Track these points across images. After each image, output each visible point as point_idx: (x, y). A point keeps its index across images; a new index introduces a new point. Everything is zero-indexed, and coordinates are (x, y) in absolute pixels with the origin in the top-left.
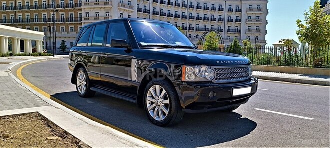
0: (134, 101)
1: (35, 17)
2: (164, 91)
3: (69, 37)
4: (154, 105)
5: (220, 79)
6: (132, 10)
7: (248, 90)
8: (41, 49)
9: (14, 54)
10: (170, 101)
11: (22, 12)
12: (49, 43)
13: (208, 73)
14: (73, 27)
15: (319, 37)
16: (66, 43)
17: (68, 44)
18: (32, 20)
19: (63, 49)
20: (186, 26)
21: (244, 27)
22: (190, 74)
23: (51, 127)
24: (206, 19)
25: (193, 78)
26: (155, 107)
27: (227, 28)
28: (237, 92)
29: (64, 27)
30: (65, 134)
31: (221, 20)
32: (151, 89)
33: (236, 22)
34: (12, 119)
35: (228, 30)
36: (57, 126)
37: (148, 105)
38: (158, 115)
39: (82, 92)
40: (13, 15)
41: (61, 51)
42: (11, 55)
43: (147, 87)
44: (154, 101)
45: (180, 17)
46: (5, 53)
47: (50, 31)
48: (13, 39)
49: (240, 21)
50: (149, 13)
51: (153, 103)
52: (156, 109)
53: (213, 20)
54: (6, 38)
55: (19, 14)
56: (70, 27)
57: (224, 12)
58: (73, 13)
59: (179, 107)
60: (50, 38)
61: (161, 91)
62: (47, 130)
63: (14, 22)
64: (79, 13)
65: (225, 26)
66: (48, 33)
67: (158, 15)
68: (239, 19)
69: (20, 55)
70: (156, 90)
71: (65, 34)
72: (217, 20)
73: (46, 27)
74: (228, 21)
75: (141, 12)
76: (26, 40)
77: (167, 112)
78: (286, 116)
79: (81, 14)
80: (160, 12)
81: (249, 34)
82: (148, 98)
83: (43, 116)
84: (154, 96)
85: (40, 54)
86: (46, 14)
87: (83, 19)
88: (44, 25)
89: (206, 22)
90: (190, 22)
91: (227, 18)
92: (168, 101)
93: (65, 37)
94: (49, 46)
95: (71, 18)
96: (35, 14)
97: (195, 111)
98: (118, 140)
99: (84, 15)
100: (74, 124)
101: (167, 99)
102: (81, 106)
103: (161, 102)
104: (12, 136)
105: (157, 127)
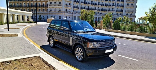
0: (71, 52)
1: (27, 4)
2: (81, 50)
3: (43, 14)
4: (78, 54)
5: (101, 47)
6: (71, 1)
7: (112, 50)
8: (31, 20)
9: (19, 22)
10: (83, 54)
11: (22, 2)
12: (33, 16)
13: (97, 45)
14: (44, 9)
15: (155, 20)
16: (41, 16)
17: (42, 17)
18: (26, 6)
19: (40, 19)
20: (96, 8)
21: (125, 9)
22: (90, 45)
23: (45, 62)
24: (106, 5)
25: (91, 47)
26: (78, 55)
27: (116, 9)
28: (107, 51)
29: (40, 9)
30: (49, 65)
31: (113, 5)
32: (77, 49)
33: (121, 6)
34: (31, 59)
35: (117, 10)
36: (46, 62)
37: (76, 54)
38: (79, 58)
39: (52, 46)
40: (18, 3)
41: (39, 20)
42: (18, 22)
43: (75, 48)
44: (78, 53)
45: (93, 4)
46: (16, 22)
47: (34, 11)
48: (19, 15)
49: (123, 6)
50: (79, 2)
51: (77, 54)
52: (79, 56)
53: (110, 5)
54: (16, 15)
55: (20, 3)
56: (43, 9)
57: (115, 2)
58: (44, 2)
59: (86, 56)
60: (34, 14)
61: (80, 50)
62: (44, 64)
63: (18, 6)
64: (47, 2)
65: (115, 8)
66: (33, 11)
67: (83, 3)
68: (123, 5)
69: (22, 23)
70: (79, 49)
71: (41, 12)
72: (112, 5)
73: (33, 9)
74: (117, 6)
75: (75, 2)
76: (24, 16)
77: (82, 57)
78: (128, 59)
79: (48, 3)
80: (84, 2)
81: (127, 12)
82: (76, 52)
83: (41, 58)
84: (78, 51)
85: (30, 22)
86: (32, 3)
87: (49, 5)
88: (31, 8)
89: (106, 7)
90: (99, 6)
91: (116, 5)
92: (82, 54)
93: (41, 14)
94: (33, 17)
95: (43, 5)
96: (27, 3)
97: (92, 58)
98: (66, 68)
99: (49, 3)
100: (52, 61)
101: (82, 53)
102: (52, 52)
103: (80, 54)
104: (34, 65)
105: (79, 62)
